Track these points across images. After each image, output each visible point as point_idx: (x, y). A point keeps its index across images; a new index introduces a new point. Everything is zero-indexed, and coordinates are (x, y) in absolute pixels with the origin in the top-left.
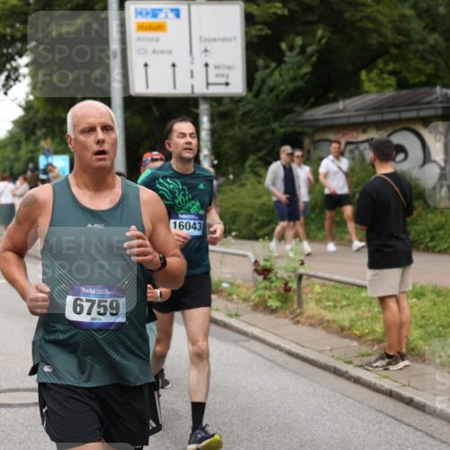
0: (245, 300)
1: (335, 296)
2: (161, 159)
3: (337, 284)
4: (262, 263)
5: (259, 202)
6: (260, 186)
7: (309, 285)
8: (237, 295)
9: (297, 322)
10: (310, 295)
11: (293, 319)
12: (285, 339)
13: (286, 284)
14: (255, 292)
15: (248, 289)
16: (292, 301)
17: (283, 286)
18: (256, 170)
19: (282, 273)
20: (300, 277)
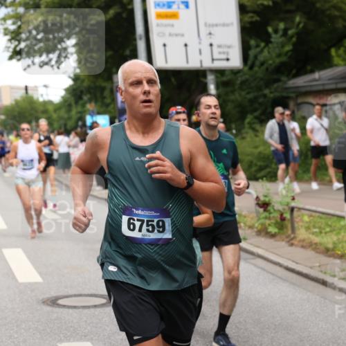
0: (251, 227)
1: (320, 224)
2: (184, 112)
3: (321, 215)
4: (262, 198)
5: (256, 151)
6: (257, 139)
7: (299, 216)
8: (245, 223)
9: (292, 245)
10: (301, 224)
11: (288, 242)
12: (283, 257)
13: (282, 215)
14: (258, 220)
15: (252, 218)
16: (286, 227)
17: (279, 216)
18: (254, 126)
19: (278, 207)
20: (292, 210)
